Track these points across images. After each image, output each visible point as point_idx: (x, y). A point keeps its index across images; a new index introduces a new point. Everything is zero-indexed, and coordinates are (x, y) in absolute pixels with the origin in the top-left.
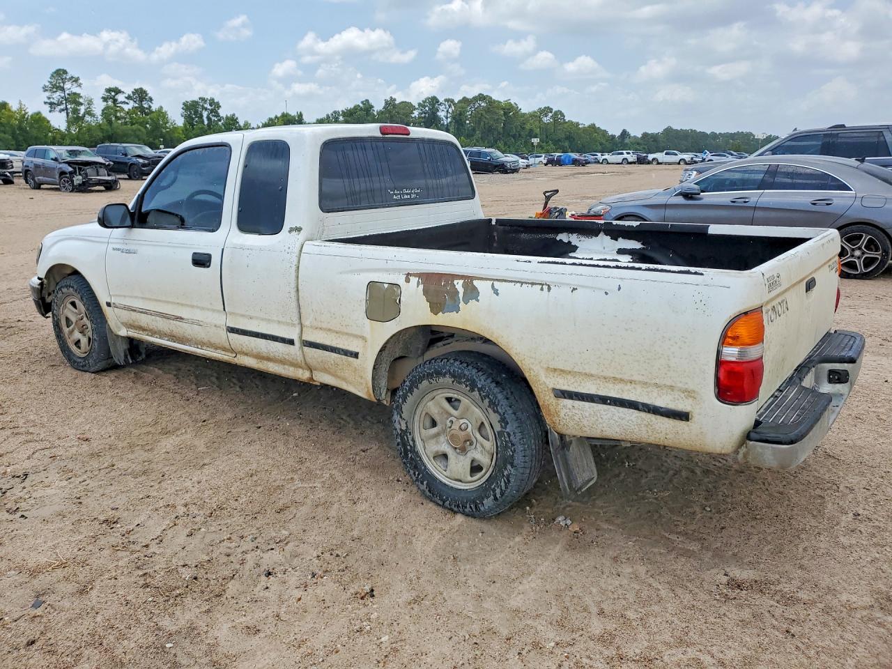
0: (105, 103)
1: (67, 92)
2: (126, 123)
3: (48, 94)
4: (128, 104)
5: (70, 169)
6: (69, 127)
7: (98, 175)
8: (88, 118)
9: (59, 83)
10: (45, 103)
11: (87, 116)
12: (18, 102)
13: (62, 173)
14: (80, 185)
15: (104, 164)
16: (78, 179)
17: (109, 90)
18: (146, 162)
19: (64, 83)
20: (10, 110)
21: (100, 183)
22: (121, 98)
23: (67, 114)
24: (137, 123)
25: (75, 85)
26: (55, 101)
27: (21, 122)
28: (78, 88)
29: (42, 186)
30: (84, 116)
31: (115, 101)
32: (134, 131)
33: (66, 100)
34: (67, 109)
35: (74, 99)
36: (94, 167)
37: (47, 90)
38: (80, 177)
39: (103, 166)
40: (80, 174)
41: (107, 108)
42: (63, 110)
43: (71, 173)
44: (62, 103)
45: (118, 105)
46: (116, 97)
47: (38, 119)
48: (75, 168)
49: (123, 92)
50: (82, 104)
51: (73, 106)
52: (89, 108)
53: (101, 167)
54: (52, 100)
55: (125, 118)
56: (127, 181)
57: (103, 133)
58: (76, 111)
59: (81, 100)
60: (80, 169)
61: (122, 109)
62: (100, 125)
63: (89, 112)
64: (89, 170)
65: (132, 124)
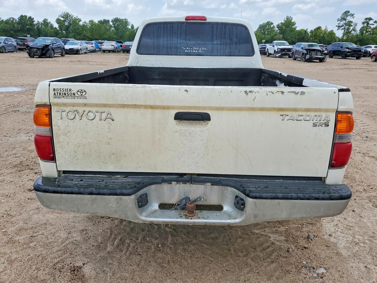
0: (363, 25)
1: (347, 21)
2: (370, 34)
3: (339, 22)
4: (373, 25)
5: (306, 52)
6: (343, 36)
7: (316, 55)
8: (353, 32)
9: (345, 17)
10: (337, 26)
11: (352, 31)
12: (325, 26)
13: (303, 54)
14: (308, 59)
15: (320, 50)
16: (308, 57)
17: (366, 19)
18: (350, 51)
19: (347, 17)
20: (321, 30)
21: (316, 59)
22: (371, 22)
23: (344, 31)
24: (375, 34)
25: (352, 17)
26: (341, 25)
27: (324, 34)
28: (353, 19)
29: (297, 59)
30: (351, 31)
31: (368, 24)
32: (373, 38)
33: (345, 24)
34: (345, 28)
35: (349, 24)
36: (315, 51)
37: (339, 21)
38: (309, 56)
39: (319, 51)
40: (309, 54)
41: (363, 27)
42: (343, 29)
43: (306, 54)
44: (343, 26)
45: (369, 26)
46: (369, 22)
47: (332, 33)
48: (308, 52)
49: (373, 20)
50: (352, 26)
51: (347, 27)
52: (355, 27)
53: (318, 52)
54: (339, 25)
55: (371, 32)
56: (341, 60)
57: (357, 38)
58: (348, 29)
59: (352, 24)
60: (310, 52)
61: (370, 27)
62: (357, 35)
63: (354, 30)
64: (313, 53)
65: (373, 34)
